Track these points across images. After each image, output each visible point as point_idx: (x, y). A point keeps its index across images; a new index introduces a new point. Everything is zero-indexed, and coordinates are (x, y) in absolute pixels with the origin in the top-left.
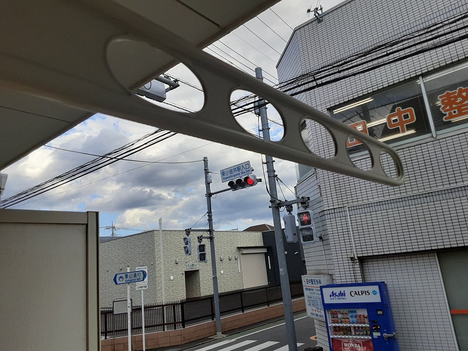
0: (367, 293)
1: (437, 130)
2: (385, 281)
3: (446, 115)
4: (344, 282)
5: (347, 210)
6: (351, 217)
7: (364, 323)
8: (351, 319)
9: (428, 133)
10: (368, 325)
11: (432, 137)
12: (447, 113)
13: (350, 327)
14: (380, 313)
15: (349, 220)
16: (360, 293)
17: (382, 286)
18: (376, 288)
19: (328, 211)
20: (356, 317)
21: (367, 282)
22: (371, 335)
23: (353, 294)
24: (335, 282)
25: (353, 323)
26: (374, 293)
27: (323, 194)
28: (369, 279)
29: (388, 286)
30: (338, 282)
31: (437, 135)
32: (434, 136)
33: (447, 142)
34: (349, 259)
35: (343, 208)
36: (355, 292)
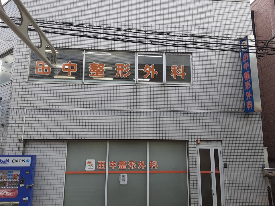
0: (23, 161)
1: (85, 79)
2: (36, 155)
3: (91, 73)
4: (10, 153)
5: (25, 111)
6: (27, 115)
7: (16, 179)
8: (8, 177)
9: (81, 80)
10: (18, 180)
11: (82, 82)
12: (92, 73)
13: (6, 182)
14: (28, 173)
15: (25, 117)
16: (19, 161)
17: (34, 158)
18: (29, 158)
19: (13, 109)
20: (12, 175)
21: (25, 154)
22: (19, 186)
23: (14, 161)
24: (4, 154)
25: (9, 179)
26: (28, 161)
27: (12, 98)
28: (27, 153)
29: (37, 158)
30: (7, 154)
31: (84, 82)
32: (83, 82)
33: (88, 87)
34: (18, 140)
35: (23, 109)
36: (16, 160)
